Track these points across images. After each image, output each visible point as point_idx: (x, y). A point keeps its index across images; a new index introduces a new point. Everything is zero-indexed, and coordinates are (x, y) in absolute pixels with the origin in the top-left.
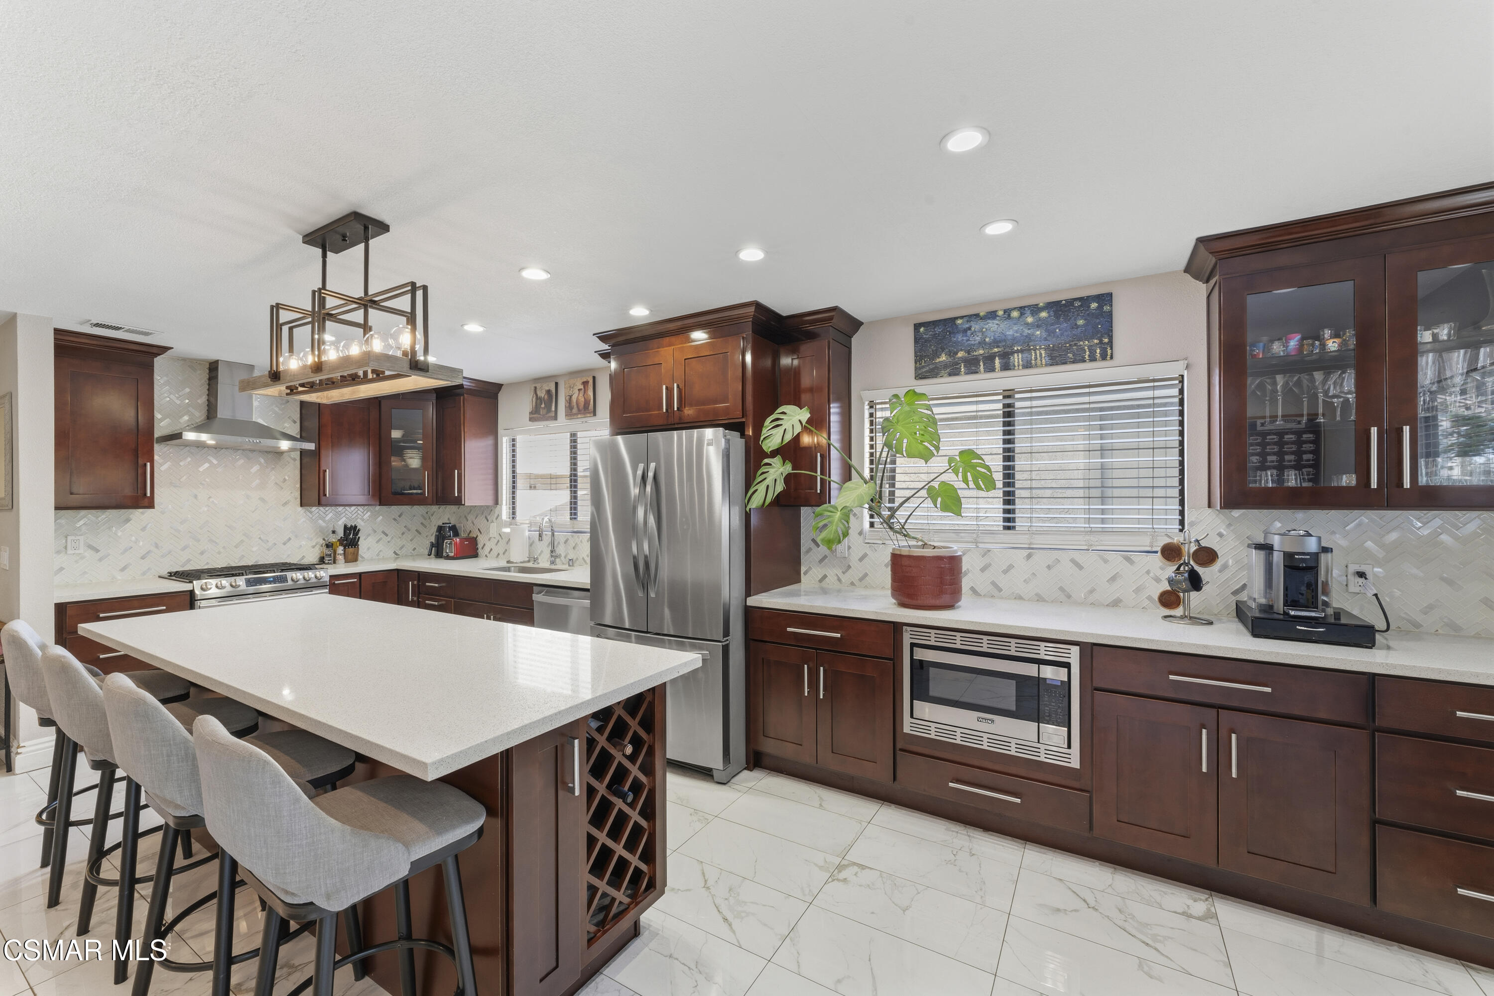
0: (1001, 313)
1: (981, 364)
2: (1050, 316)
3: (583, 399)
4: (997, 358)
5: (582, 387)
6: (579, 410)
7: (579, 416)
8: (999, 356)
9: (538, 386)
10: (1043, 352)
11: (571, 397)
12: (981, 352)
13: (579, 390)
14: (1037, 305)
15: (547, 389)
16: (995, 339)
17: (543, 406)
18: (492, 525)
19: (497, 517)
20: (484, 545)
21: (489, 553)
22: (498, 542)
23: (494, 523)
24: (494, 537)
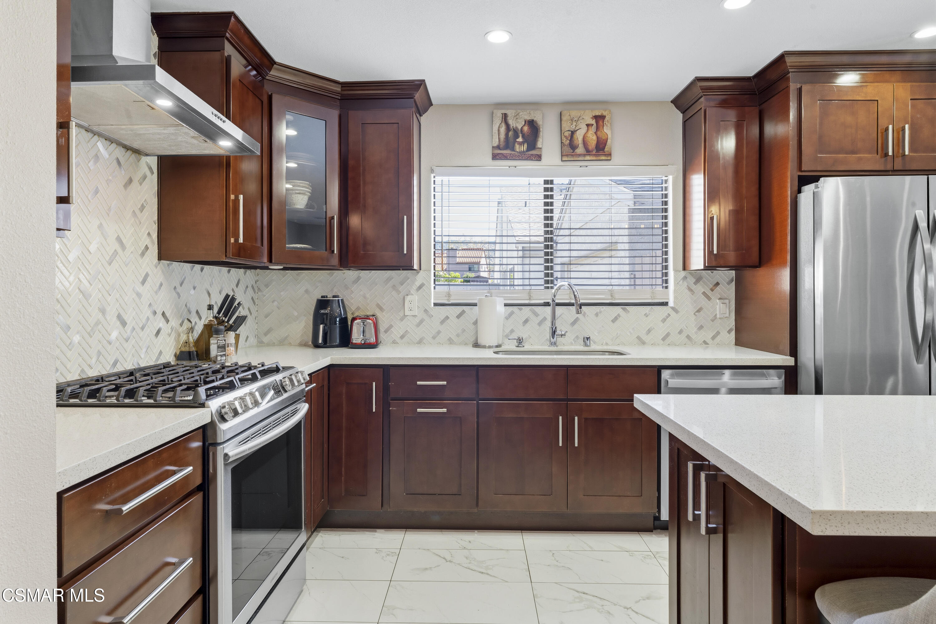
3: (595, 138)
5: (593, 122)
6: (588, 152)
7: (588, 158)
9: (511, 113)
11: (573, 133)
13: (588, 125)
15: (528, 118)
17: (520, 139)
18: (408, 299)
19: (420, 287)
20: (391, 327)
21: (402, 337)
22: (421, 321)
23: (413, 295)
24: (412, 316)
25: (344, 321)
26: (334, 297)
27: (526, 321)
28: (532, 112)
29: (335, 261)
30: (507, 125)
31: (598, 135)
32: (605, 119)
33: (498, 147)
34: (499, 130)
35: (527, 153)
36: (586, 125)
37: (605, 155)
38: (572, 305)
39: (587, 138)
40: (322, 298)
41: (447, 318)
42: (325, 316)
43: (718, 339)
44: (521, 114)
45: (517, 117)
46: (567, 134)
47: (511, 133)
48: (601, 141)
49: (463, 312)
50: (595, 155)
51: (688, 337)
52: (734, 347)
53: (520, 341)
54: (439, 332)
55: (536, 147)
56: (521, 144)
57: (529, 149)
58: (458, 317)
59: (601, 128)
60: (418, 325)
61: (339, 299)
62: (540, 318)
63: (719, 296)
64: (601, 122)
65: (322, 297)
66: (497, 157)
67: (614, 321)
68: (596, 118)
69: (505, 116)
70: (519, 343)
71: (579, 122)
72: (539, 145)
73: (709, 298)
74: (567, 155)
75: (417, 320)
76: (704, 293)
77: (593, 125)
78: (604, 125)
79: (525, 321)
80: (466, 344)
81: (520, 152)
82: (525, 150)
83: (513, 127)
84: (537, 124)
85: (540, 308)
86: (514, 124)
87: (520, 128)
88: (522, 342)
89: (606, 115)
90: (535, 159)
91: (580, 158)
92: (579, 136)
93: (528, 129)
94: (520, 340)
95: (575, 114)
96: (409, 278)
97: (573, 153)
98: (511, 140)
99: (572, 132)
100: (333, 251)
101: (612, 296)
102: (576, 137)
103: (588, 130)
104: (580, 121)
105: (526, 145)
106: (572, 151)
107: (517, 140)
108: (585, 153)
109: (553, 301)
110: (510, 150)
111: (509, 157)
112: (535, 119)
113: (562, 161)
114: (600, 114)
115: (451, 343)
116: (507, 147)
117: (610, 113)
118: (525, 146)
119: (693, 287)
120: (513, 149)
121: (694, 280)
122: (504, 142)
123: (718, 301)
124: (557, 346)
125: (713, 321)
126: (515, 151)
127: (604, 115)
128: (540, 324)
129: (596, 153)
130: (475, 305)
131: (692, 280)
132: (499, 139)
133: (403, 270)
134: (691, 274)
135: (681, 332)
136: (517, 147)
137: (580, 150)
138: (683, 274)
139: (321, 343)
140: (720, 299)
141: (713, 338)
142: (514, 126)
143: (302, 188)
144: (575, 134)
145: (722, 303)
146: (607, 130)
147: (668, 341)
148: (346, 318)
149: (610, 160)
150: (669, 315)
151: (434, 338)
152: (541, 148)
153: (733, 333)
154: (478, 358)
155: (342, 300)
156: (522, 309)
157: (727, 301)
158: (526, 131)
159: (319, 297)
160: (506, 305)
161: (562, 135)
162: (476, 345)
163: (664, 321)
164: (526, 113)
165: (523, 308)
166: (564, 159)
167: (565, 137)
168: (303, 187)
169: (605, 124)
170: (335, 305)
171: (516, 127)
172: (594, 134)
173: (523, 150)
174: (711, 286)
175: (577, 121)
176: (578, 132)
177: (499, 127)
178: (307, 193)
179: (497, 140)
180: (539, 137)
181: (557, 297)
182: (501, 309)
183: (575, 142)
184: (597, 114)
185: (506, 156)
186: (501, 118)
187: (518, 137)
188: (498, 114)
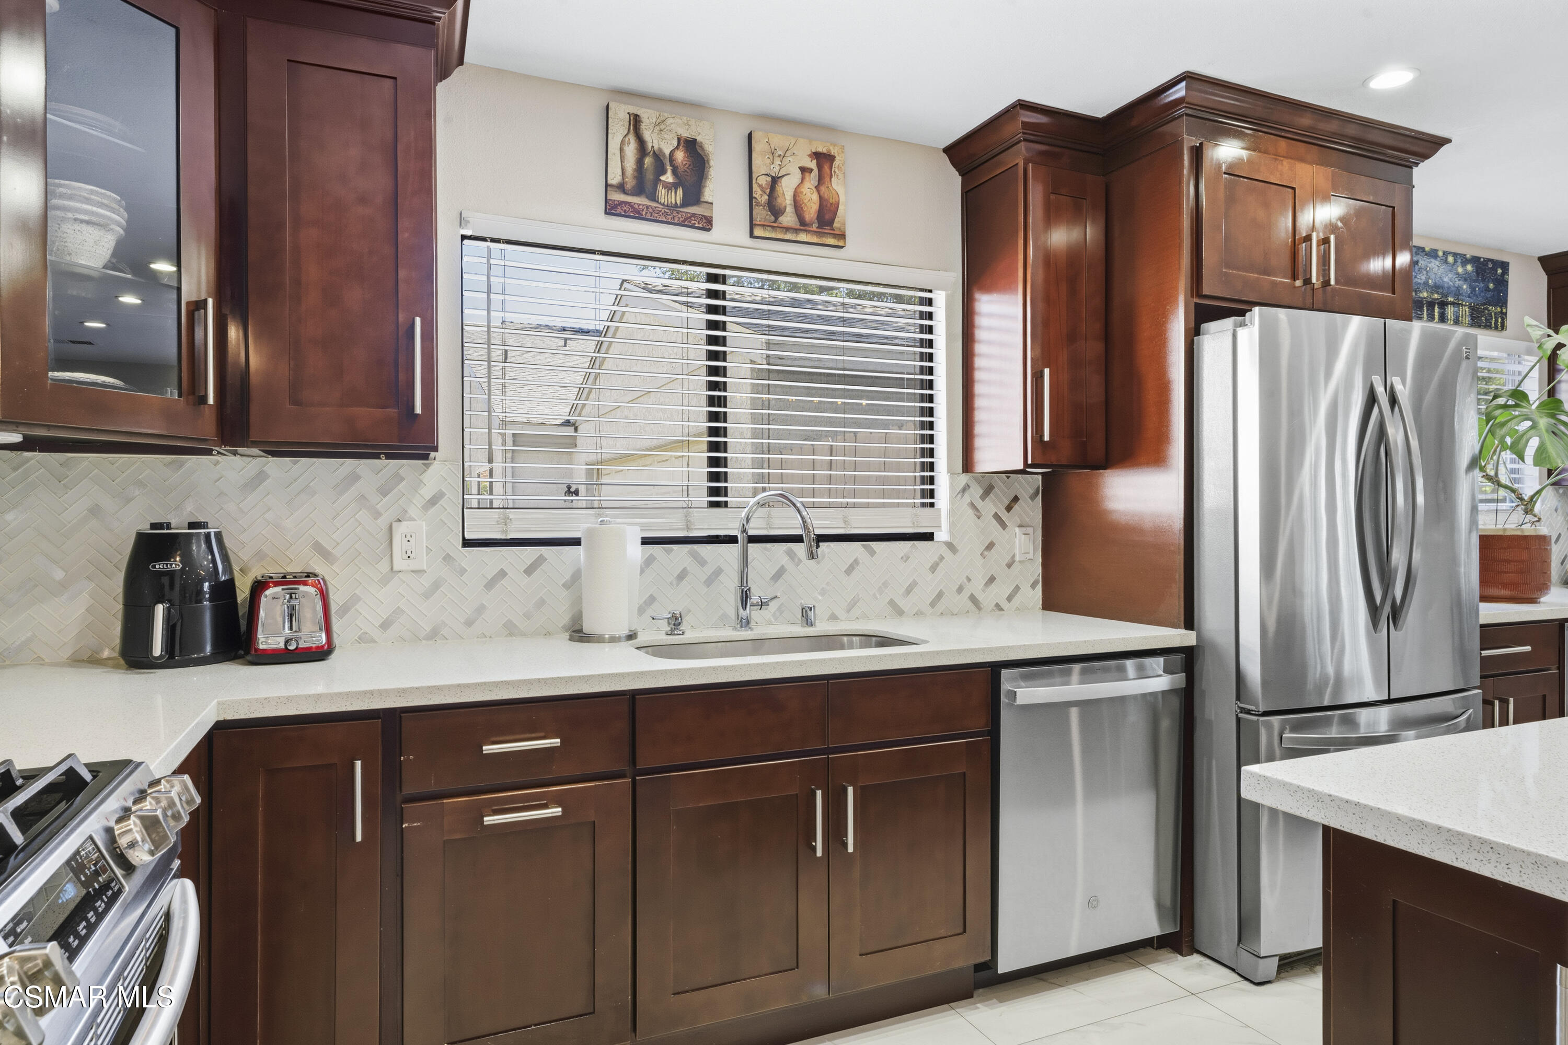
0: (1440, 254)
1: (1425, 309)
2: (1473, 271)
3: (815, 197)
4: (1436, 306)
5: (813, 164)
6: (803, 224)
7: (803, 237)
8: (1438, 304)
9: (648, 116)
10: (1467, 310)
11: (775, 180)
12: (1425, 295)
13: (803, 170)
14: (1465, 255)
15: (685, 134)
16: (1435, 283)
17: (668, 178)
18: (400, 530)
19: (433, 501)
20: (355, 599)
21: (385, 625)
22: (436, 586)
23: (415, 520)
24: (412, 571)
25: (224, 591)
26: (192, 525)
27: (682, 576)
28: (692, 122)
29: (207, 424)
30: (641, 142)
31: (822, 193)
32: (835, 162)
33: (621, 187)
34: (621, 150)
35: (681, 210)
36: (800, 168)
37: (835, 236)
38: (798, 539)
39: (802, 197)
40: (151, 529)
41: (502, 574)
42: (165, 580)
43: (1017, 600)
44: (669, 121)
45: (662, 127)
46: (764, 181)
47: (648, 161)
48: (827, 206)
49: (541, 560)
50: (819, 234)
51: (973, 599)
52: (1040, 613)
53: (676, 622)
54: (481, 609)
55: (702, 200)
56: (669, 187)
57: (685, 204)
58: (529, 571)
59: (827, 179)
60: (427, 595)
61: (209, 533)
62: (709, 570)
63: (1019, 522)
64: (826, 168)
65: (154, 526)
66: (619, 210)
67: (849, 571)
68: (817, 155)
69: (635, 122)
70: (674, 625)
71: (786, 160)
72: (707, 195)
73: (1003, 525)
74: (764, 225)
75: (426, 582)
76: (997, 517)
77: (812, 170)
78: (831, 175)
79: (678, 576)
80: (548, 634)
81: (667, 206)
82: (678, 202)
83: (653, 147)
84: (703, 149)
85: (708, 548)
86: (655, 142)
87: (667, 152)
88: (679, 624)
89: (836, 155)
90: (701, 226)
91: (789, 236)
92: (787, 188)
93: (685, 156)
94: (676, 619)
95: (779, 141)
96: (402, 479)
97: (775, 222)
98: (650, 176)
99: (773, 178)
100: (203, 399)
101: (845, 522)
102: (781, 192)
103: (803, 179)
104: (789, 158)
105: (680, 192)
106: (773, 218)
107: (663, 178)
108: (798, 227)
109: (744, 531)
110: (647, 197)
111: (644, 213)
112: (699, 139)
113: (752, 235)
114: (825, 151)
115: (511, 634)
116: (639, 190)
117: (843, 152)
118: (678, 191)
119: (979, 504)
120: (653, 197)
121: (981, 492)
122: (635, 177)
123: (1017, 530)
124: (751, 629)
125: (1009, 566)
126: (658, 202)
127: (832, 154)
128: (709, 582)
129: (818, 230)
130: (576, 542)
131: (976, 491)
132: (623, 169)
133: (389, 457)
134: (976, 479)
135: (960, 590)
136: (662, 192)
137: (788, 219)
138: (964, 479)
139: (161, 657)
140: (1019, 526)
141: (1009, 599)
142: (656, 147)
143: (95, 209)
144: (779, 184)
145: (1025, 534)
146: (837, 185)
147: (941, 606)
148: (231, 583)
149: (842, 247)
150: (942, 558)
151: (469, 623)
152: (712, 203)
153: (1039, 587)
154: (636, 673)
155: (219, 535)
156: (672, 550)
157: (1030, 530)
158: (680, 161)
159: (145, 528)
160: (646, 541)
161: (754, 181)
162: (579, 635)
163: (933, 568)
164: (680, 121)
165: (674, 548)
166: (758, 232)
167: (760, 186)
168: (101, 205)
169: (835, 172)
170: (198, 549)
171: (660, 150)
172: (814, 189)
173: (674, 202)
174: (1007, 502)
175: (782, 157)
176: (784, 180)
177: (622, 143)
178: (112, 226)
179: (619, 171)
180: (707, 177)
181: (752, 524)
182: (636, 551)
183: (780, 200)
184: (820, 150)
185: (639, 211)
186: (627, 124)
187: (664, 172)
188: (620, 113)
